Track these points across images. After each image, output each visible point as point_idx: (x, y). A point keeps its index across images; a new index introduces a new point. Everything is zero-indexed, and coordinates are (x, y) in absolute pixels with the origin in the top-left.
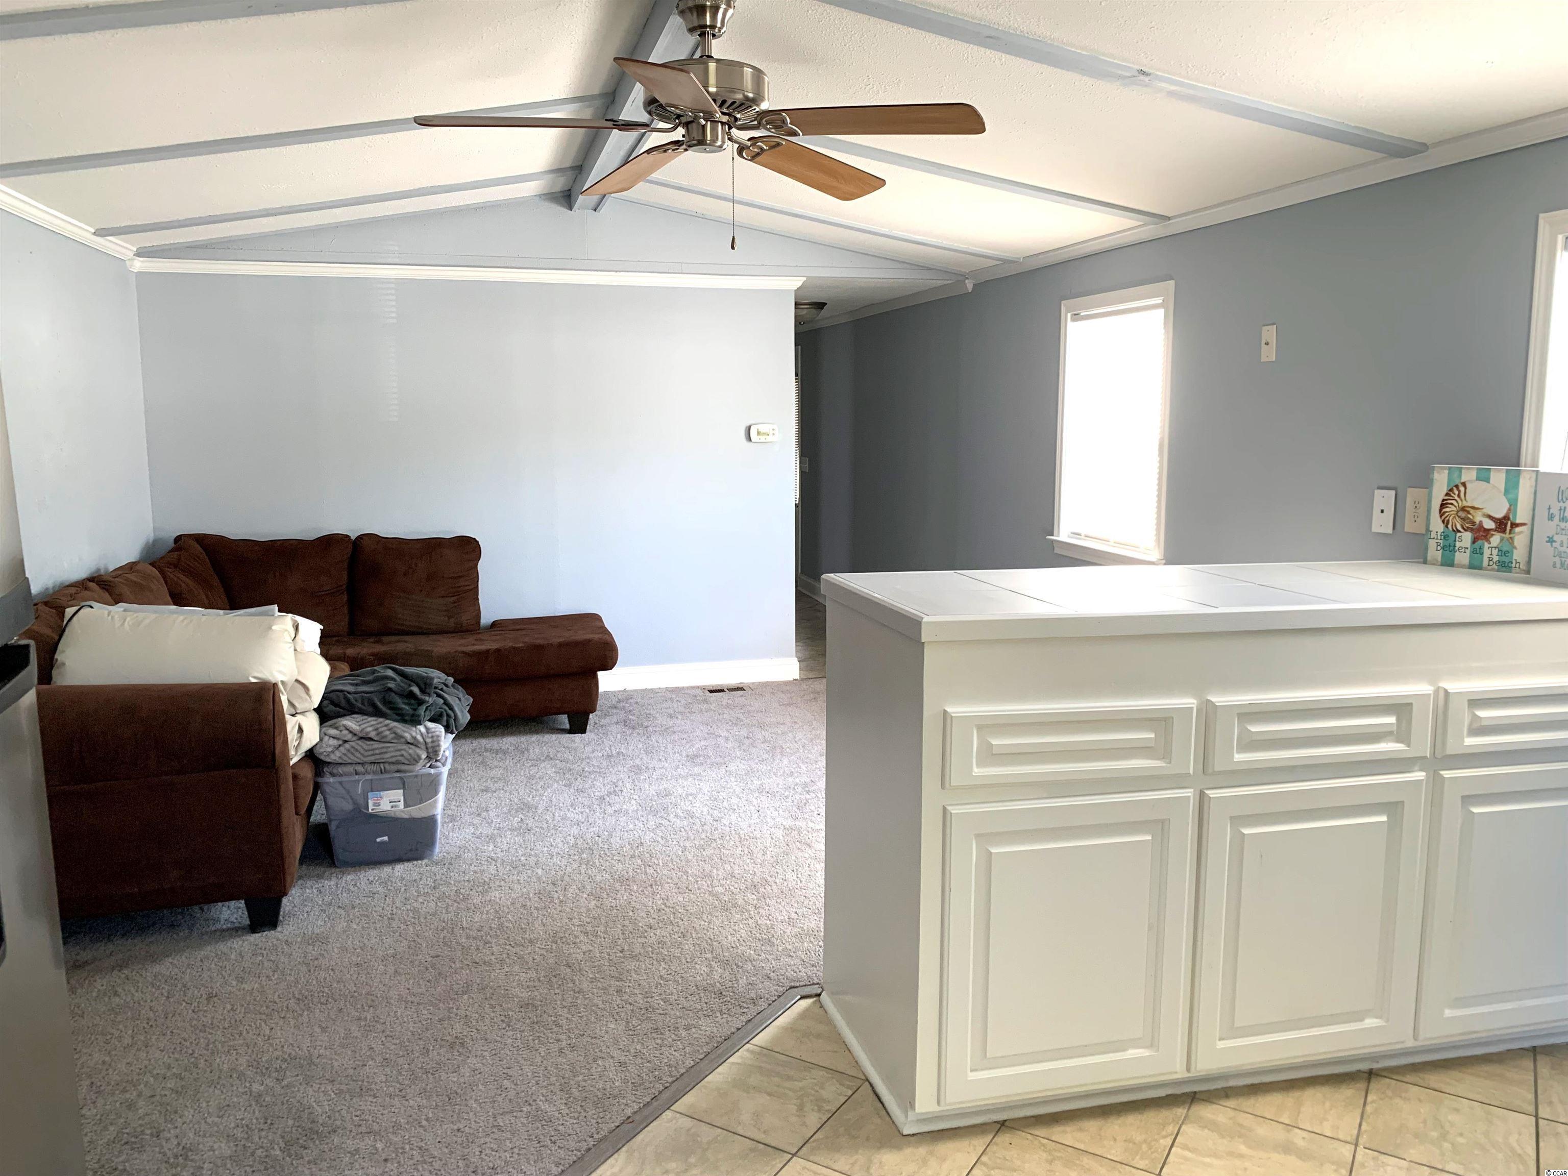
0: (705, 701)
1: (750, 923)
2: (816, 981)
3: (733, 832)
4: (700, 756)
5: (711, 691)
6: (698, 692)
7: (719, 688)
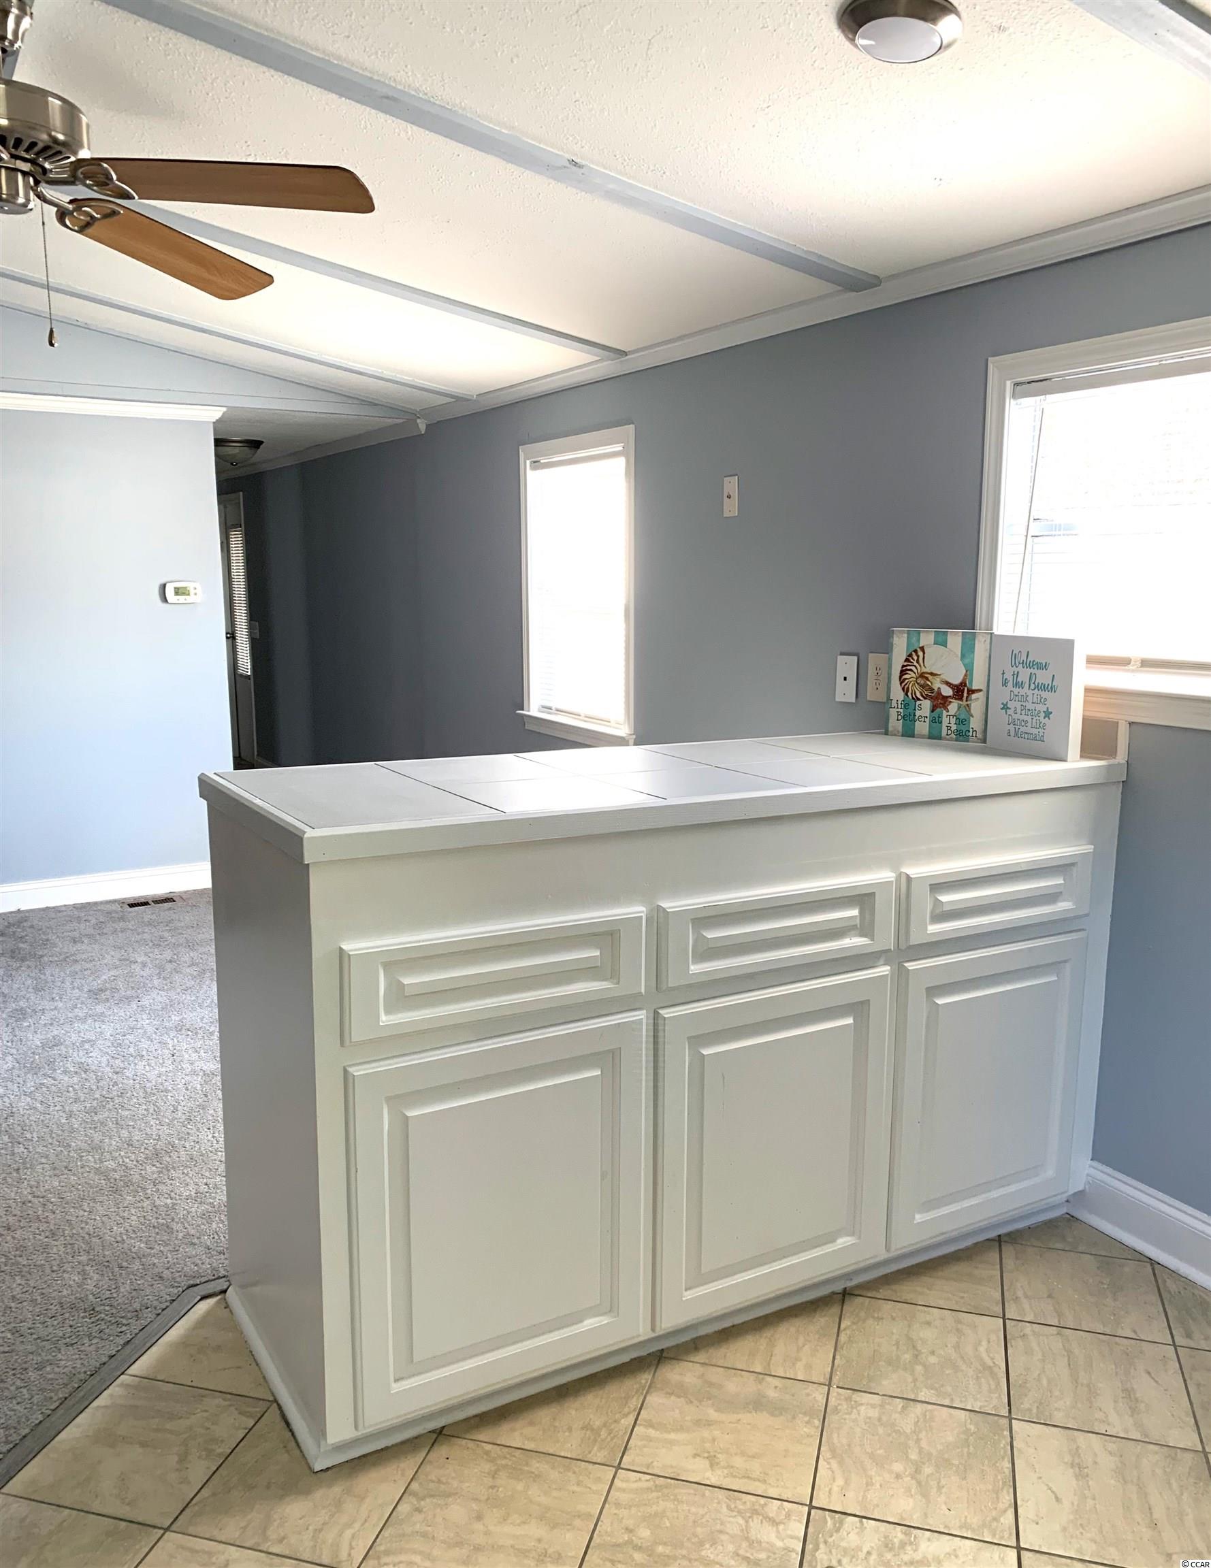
0: (122, 919)
1: (145, 1205)
2: (223, 1273)
3: (137, 1086)
4: (106, 990)
5: (131, 905)
6: (114, 908)
7: (143, 900)
